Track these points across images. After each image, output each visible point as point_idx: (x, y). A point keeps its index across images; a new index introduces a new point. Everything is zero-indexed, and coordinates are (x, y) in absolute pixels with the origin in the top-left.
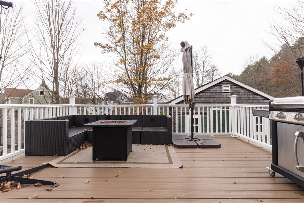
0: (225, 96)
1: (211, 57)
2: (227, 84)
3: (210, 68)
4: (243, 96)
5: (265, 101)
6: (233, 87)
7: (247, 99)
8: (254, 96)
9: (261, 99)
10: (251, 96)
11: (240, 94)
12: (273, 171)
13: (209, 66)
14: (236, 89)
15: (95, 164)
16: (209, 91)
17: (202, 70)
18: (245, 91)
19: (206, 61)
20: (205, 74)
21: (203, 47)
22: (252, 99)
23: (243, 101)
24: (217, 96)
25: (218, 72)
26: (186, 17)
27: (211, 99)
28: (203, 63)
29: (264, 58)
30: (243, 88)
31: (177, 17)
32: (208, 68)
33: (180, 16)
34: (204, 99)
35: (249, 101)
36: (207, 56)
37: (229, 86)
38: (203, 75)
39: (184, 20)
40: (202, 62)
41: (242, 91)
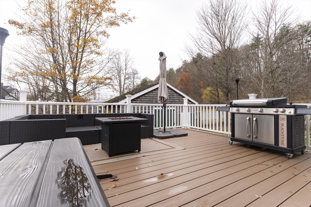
1: (133, 60)
3: (131, 71)
4: (176, 99)
6: (170, 91)
7: (178, 101)
11: (174, 97)
12: (232, 141)
13: (131, 69)
14: (171, 93)
15: (117, 158)
16: (152, 93)
17: (124, 72)
18: (177, 95)
19: (128, 64)
20: (127, 76)
21: (126, 50)
23: (176, 102)
25: (139, 75)
26: (129, 19)
27: (154, 100)
28: (126, 65)
29: (172, 69)
30: (176, 92)
31: (120, 16)
32: (129, 71)
33: (123, 16)
34: (148, 100)
35: (180, 103)
36: (129, 59)
38: (125, 77)
39: (127, 21)
40: (124, 64)
41: (175, 95)
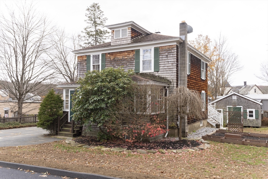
0: (234, 101)
2: (235, 96)
5: (254, 103)
7: (245, 102)
8: (248, 101)
9: (251, 102)
10: (246, 101)
11: (241, 100)
14: (239, 98)
22: (247, 102)
23: (242, 103)
24: (230, 101)
27: (227, 102)
34: (224, 102)
37: (236, 96)
